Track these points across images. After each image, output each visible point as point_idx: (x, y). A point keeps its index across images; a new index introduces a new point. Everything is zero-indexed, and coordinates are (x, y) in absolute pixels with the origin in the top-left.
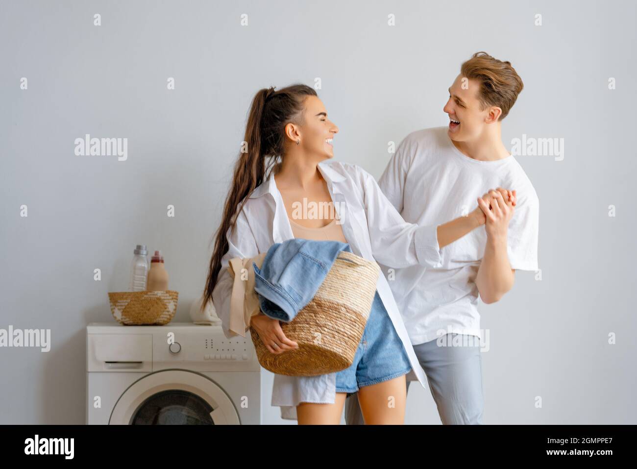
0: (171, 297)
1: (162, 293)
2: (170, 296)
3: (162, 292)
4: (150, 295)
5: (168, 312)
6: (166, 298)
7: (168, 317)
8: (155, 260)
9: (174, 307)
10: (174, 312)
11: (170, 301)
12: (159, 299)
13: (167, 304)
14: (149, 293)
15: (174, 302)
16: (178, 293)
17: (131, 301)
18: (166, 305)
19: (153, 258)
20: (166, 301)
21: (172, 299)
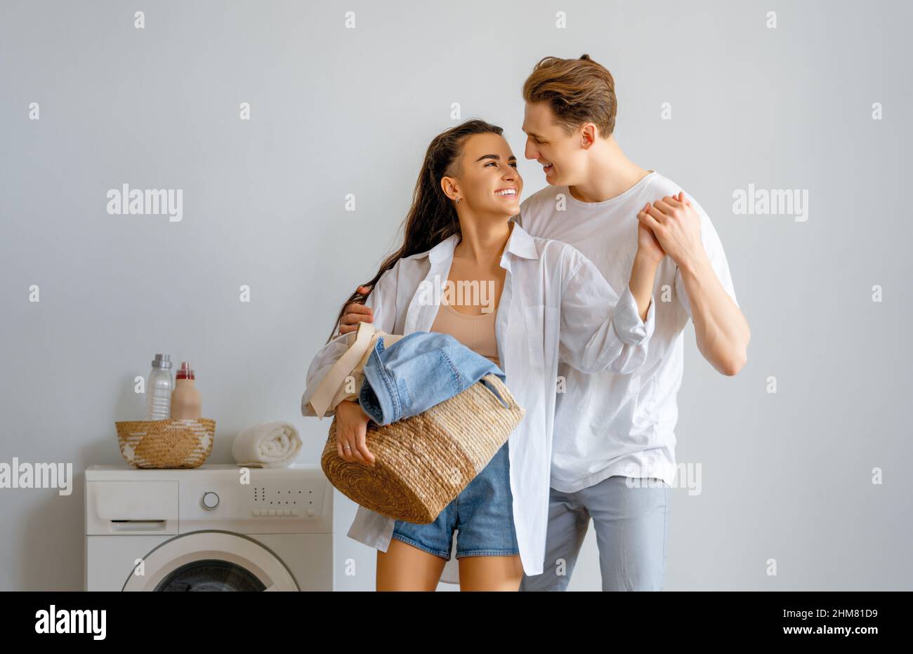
0: (205, 428)
1: (192, 423)
2: (204, 426)
3: (192, 421)
4: (175, 426)
5: (201, 449)
6: (197, 429)
7: (201, 456)
8: (181, 376)
9: (209, 442)
10: (209, 449)
11: (204, 433)
12: (188, 431)
13: (200, 438)
14: (174, 423)
15: (209, 434)
16: (214, 423)
17: (148, 434)
18: (198, 439)
19: (179, 372)
20: (196, 434)
21: (207, 430)
